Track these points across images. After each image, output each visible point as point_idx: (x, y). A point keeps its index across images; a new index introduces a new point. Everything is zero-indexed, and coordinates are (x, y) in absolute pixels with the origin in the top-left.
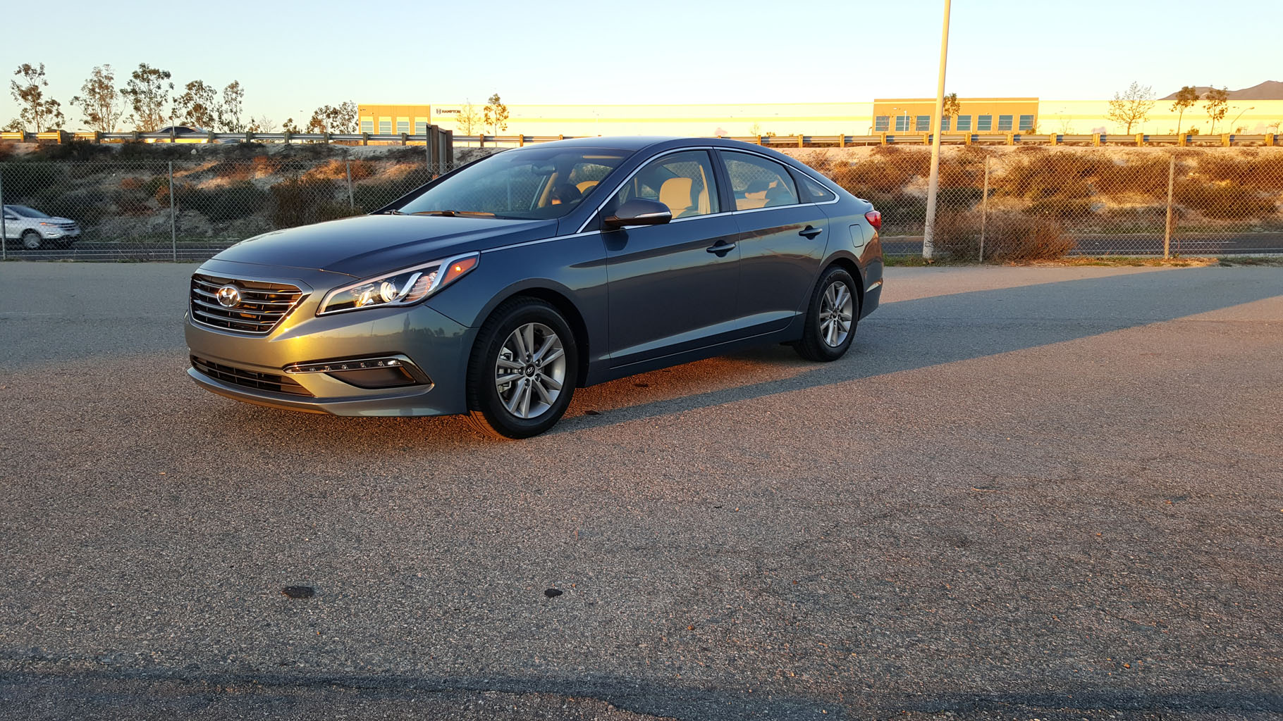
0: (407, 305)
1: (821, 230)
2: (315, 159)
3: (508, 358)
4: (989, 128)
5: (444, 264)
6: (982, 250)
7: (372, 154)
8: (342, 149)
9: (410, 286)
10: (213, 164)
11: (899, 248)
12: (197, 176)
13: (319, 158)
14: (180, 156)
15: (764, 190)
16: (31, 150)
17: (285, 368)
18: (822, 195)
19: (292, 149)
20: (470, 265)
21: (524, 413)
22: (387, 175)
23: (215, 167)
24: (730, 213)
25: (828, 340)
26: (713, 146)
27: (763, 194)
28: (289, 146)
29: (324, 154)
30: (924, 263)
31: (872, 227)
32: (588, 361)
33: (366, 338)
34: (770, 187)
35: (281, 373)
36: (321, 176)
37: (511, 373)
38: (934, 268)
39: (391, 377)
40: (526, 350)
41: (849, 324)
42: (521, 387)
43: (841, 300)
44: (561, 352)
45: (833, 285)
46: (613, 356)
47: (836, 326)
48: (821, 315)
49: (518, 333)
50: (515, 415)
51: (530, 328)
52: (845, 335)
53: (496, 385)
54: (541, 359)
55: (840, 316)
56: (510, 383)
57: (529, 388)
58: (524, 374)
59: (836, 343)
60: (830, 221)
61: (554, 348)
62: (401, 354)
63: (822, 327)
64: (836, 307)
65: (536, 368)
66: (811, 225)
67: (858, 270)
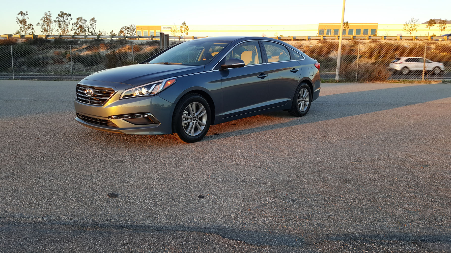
0: (151, 96)
1: (298, 69)
2: (121, 45)
3: (186, 114)
4: (360, 34)
5: (164, 81)
6: (356, 77)
7: (141, 43)
8: (130, 41)
9: (152, 89)
10: (86, 46)
11: (327, 76)
12: (80, 51)
13: (122, 44)
14: (74, 44)
15: (278, 55)
16: (23, 41)
17: (109, 117)
18: (299, 57)
19: (113, 41)
20: (173, 81)
21: (192, 134)
22: (146, 50)
23: (86, 47)
24: (266, 64)
25: (301, 109)
26: (260, 40)
27: (278, 57)
28: (112, 40)
29: (124, 43)
30: (336, 82)
31: (317, 69)
32: (215, 116)
33: (137, 107)
34: (280, 54)
35: (107, 119)
36: (123, 51)
37: (188, 120)
38: (339, 84)
39: (145, 121)
40: (193, 112)
41: (308, 103)
42: (191, 125)
43: (306, 95)
44: (205, 113)
45: (302, 89)
46: (224, 114)
47: (303, 104)
48: (298, 100)
49: (190, 106)
50: (189, 134)
51: (194, 104)
52: (307, 107)
53: (182, 124)
54: (198, 115)
55: (305, 100)
56: (187, 123)
57: (194, 125)
58: (192, 120)
59: (303, 110)
60: (302, 66)
61: (203, 111)
62: (149, 113)
63: (298, 104)
64: (303, 97)
65: (197, 118)
66: (295, 68)
67: (312, 84)
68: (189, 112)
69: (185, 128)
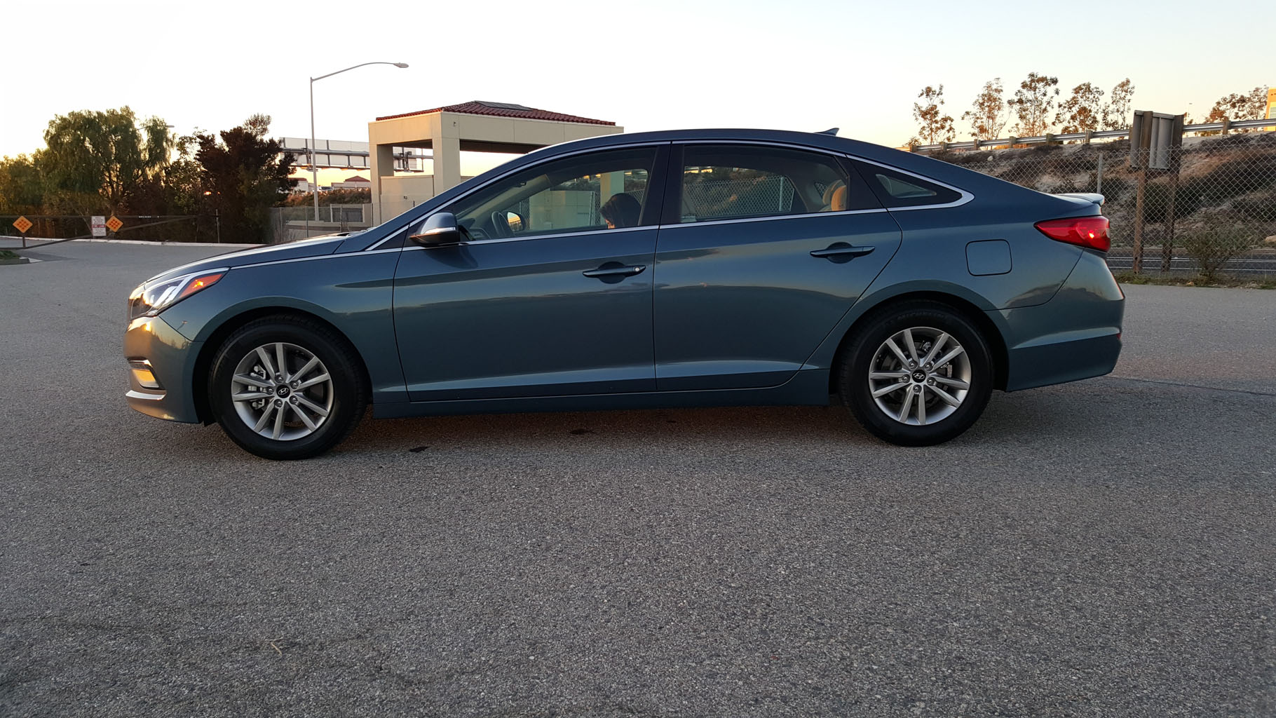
0: (152, 316)
1: (876, 248)
5: (187, 278)
9: (164, 298)
21: (275, 433)
25: (902, 413)
32: (371, 391)
37: (257, 391)
40: (277, 370)
41: (962, 395)
42: (271, 406)
43: (938, 356)
44: (326, 376)
45: (908, 333)
46: (413, 388)
47: (921, 394)
48: (872, 375)
49: (261, 351)
50: (260, 433)
51: (279, 347)
52: (951, 410)
53: (233, 400)
54: (299, 381)
55: (933, 380)
56: (263, 400)
57: (281, 410)
58: (275, 394)
59: (921, 420)
60: (909, 234)
61: (317, 371)
62: (145, 359)
63: (877, 393)
64: (921, 365)
65: (292, 390)
66: (846, 242)
67: (981, 311)
68: (265, 369)
69: (257, 414)
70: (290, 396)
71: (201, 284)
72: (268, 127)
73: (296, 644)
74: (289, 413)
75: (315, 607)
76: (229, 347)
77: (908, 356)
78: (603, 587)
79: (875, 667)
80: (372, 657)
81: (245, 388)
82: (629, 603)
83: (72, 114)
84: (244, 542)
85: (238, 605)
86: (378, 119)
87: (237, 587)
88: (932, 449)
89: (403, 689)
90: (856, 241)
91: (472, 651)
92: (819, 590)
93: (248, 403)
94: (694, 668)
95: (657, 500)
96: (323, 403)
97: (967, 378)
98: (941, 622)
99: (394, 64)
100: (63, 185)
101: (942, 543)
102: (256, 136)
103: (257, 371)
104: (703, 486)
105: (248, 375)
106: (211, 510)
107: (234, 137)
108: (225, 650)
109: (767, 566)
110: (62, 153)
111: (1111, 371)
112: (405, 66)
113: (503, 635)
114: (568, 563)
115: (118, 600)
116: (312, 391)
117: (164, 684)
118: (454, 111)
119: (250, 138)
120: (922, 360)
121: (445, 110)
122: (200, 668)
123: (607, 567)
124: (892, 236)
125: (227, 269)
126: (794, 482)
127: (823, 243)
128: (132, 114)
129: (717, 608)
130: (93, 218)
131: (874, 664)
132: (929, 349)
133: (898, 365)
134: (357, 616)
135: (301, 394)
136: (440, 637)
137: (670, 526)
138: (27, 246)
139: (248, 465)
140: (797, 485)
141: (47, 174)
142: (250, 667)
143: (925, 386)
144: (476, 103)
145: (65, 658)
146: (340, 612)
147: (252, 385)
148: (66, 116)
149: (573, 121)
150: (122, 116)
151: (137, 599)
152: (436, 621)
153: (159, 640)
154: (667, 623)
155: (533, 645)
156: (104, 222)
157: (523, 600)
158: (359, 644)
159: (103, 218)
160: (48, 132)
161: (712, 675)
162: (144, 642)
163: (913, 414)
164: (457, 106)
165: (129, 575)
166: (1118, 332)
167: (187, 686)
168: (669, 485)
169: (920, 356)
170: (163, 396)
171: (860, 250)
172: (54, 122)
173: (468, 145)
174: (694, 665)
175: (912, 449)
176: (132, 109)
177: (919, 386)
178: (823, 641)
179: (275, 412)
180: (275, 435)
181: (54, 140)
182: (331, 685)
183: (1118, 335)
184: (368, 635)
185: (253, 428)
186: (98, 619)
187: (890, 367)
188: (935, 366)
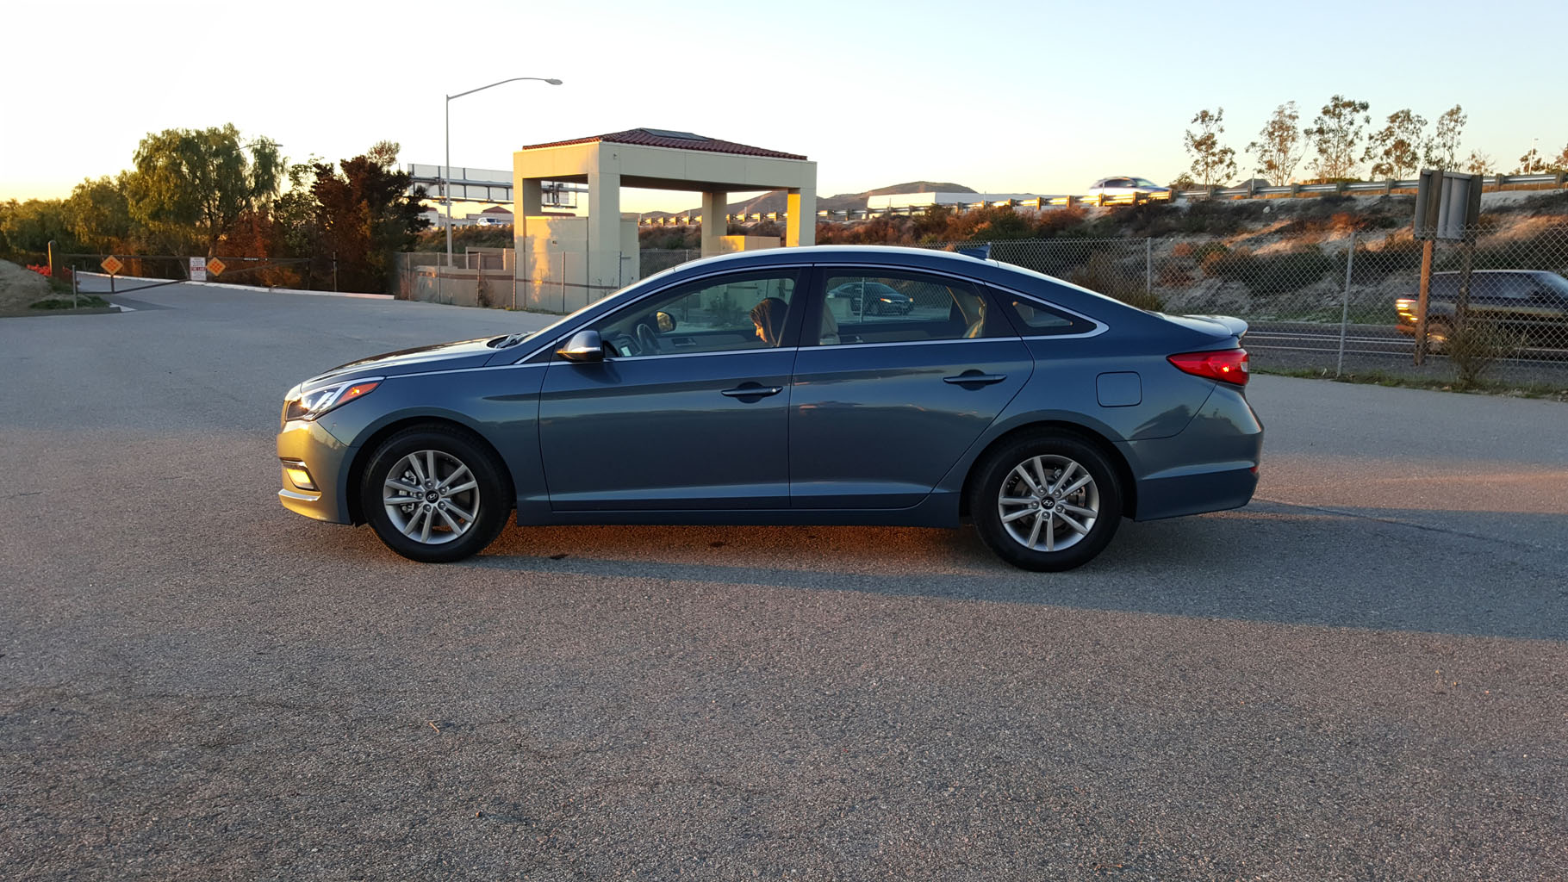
1: (1005, 377)
5: (344, 386)
9: (321, 403)
14: (1250, 216)
20: (369, 388)
23: (1283, 227)
24: (795, 349)
25: (1030, 539)
28: (1385, 199)
37: (407, 496)
40: (427, 476)
41: (1091, 522)
42: (420, 510)
43: (1068, 483)
44: (473, 484)
45: (1037, 460)
46: (555, 497)
47: (1050, 521)
48: (1002, 500)
49: (412, 457)
50: (409, 536)
51: (430, 454)
52: (1079, 537)
53: (385, 503)
54: (448, 488)
55: (1063, 507)
56: (413, 505)
57: (429, 514)
58: (424, 499)
59: (1050, 547)
60: (1041, 364)
61: (465, 478)
62: (301, 461)
63: (1006, 518)
64: (1050, 493)
65: (440, 496)
66: (981, 370)
67: (1110, 442)
68: (415, 474)
69: (406, 517)
70: (439, 501)
71: (358, 391)
72: (397, 156)
73: (451, 724)
74: (437, 518)
75: (465, 696)
76: (383, 452)
77: (1038, 483)
78: (714, 690)
79: (925, 761)
80: (514, 737)
81: (396, 493)
82: (734, 704)
83: (168, 132)
84: (400, 638)
85: (399, 692)
86: (525, 148)
87: (397, 678)
88: (1059, 575)
89: (538, 761)
90: (989, 368)
91: (596, 736)
92: (901, 700)
93: (398, 506)
94: (777, 756)
95: (778, 615)
96: (469, 509)
97: (1095, 508)
98: (995, 730)
99: (546, 80)
100: (155, 216)
101: (1027, 664)
102: (382, 166)
103: (408, 476)
104: (825, 604)
105: (399, 480)
106: (367, 609)
107: (356, 167)
108: (392, 727)
109: (862, 679)
110: (155, 178)
111: (1245, 505)
112: (557, 82)
113: (622, 726)
114: (686, 669)
115: (295, 684)
116: (459, 496)
117: (345, 751)
118: (614, 141)
119: (375, 169)
120: (1051, 487)
121: (604, 140)
122: (373, 740)
123: (720, 674)
124: (1023, 366)
125: (382, 378)
126: (912, 603)
127: (955, 370)
128: (237, 133)
129: (809, 711)
130: (192, 259)
131: (926, 758)
132: (1060, 476)
133: (1029, 492)
134: (502, 705)
135: (449, 499)
136: (570, 724)
137: (785, 640)
138: (116, 290)
139: (397, 567)
140: (914, 606)
141: (137, 203)
142: (413, 741)
143: (1053, 513)
144: (642, 130)
145: (261, 729)
146: (487, 701)
147: (403, 490)
148: (159, 135)
149: (756, 154)
150: (225, 137)
151: (312, 685)
152: (568, 712)
153: (336, 718)
154: (762, 721)
155: (647, 734)
156: (204, 264)
157: (643, 698)
158: (503, 727)
159: (203, 259)
160: (139, 153)
161: (791, 762)
162: (324, 718)
163: (1041, 539)
164: (618, 133)
165: (301, 664)
166: (1252, 465)
167: (365, 753)
168: (793, 602)
169: (1050, 483)
170: (318, 497)
171: (992, 378)
172: (145, 142)
173: (628, 181)
174: (777, 753)
175: (1038, 575)
176: (236, 128)
177: (1049, 514)
178: (890, 740)
179: (423, 516)
180: (424, 538)
181: (146, 163)
182: (481, 756)
183: (1253, 469)
184: (510, 720)
185: (402, 532)
186: (281, 699)
187: (1021, 492)
188: (1065, 493)
